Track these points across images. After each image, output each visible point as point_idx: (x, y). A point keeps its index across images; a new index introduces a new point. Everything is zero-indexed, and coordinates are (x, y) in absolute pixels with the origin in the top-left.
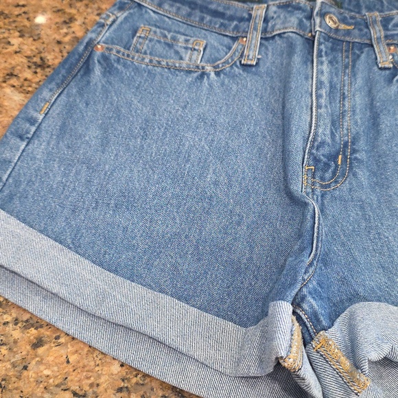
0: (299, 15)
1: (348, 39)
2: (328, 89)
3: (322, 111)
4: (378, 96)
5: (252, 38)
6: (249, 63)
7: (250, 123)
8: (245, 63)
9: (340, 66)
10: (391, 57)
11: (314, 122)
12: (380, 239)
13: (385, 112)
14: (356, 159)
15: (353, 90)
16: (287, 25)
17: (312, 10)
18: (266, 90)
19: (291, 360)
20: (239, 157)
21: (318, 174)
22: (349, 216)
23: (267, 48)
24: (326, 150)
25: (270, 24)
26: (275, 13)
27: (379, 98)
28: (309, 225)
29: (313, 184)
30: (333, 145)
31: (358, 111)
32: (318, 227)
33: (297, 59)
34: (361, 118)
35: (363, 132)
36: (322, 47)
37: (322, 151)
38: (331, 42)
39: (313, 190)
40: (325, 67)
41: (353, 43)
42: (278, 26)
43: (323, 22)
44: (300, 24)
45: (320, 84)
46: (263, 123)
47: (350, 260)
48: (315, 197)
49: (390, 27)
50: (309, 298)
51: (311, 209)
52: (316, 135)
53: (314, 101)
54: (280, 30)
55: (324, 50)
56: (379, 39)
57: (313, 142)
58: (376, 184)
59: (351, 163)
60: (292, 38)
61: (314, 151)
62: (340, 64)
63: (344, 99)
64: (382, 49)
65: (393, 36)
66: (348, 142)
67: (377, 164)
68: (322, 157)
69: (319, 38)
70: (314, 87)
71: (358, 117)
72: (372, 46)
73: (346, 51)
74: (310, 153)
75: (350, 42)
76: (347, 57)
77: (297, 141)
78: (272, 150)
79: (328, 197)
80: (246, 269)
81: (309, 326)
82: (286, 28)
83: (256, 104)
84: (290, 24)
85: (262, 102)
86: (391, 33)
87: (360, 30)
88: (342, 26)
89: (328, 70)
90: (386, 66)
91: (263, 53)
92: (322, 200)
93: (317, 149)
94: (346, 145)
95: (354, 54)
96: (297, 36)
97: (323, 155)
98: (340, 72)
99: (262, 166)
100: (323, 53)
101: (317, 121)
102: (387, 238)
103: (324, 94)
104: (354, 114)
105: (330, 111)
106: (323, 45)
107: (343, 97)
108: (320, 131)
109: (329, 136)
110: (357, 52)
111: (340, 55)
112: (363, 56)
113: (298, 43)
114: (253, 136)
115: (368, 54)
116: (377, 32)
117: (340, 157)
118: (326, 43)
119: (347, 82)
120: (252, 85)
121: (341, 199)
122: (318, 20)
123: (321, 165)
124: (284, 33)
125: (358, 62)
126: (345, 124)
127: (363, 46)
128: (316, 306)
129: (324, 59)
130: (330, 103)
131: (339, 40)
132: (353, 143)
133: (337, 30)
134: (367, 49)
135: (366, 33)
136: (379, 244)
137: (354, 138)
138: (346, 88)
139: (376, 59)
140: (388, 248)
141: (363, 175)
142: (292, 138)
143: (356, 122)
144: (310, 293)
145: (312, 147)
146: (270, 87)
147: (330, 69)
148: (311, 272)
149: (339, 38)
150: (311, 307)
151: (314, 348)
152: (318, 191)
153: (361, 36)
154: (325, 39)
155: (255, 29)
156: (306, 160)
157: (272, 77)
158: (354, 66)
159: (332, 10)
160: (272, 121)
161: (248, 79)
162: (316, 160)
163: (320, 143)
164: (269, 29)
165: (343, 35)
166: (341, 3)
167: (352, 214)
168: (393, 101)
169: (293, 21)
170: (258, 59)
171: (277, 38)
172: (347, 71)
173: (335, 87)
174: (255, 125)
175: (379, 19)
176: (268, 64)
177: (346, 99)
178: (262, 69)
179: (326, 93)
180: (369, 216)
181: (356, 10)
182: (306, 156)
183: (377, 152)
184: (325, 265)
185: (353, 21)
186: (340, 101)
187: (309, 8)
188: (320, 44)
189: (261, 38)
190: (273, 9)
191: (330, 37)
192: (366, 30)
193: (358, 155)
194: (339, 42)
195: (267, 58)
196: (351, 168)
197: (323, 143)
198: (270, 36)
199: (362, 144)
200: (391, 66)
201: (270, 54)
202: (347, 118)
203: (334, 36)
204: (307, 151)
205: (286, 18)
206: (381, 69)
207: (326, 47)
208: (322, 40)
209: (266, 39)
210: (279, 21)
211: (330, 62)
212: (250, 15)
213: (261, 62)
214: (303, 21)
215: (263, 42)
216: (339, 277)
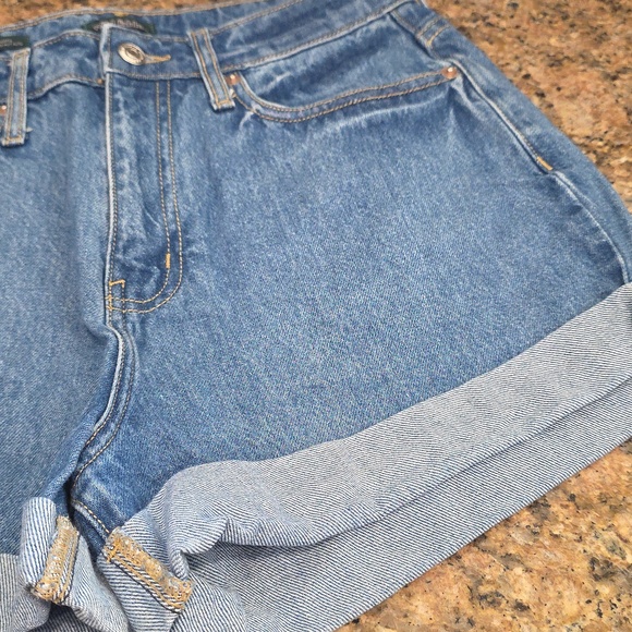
0: (77, 54)
1: (162, 76)
2: (134, 159)
3: (125, 192)
4: (215, 154)
5: (14, 103)
6: (14, 141)
7: (22, 234)
8: (7, 143)
9: (151, 120)
10: (232, 91)
11: (112, 212)
12: (236, 365)
13: (228, 175)
14: (192, 254)
15: (177, 151)
16: (60, 73)
17: (97, 43)
18: (43, 177)
19: (46, 586)
20: (8, 291)
21: (132, 290)
22: (188, 342)
23: (39, 114)
24: (140, 250)
25: (37, 77)
26: (42, 58)
27: (218, 156)
28: (106, 370)
29: (124, 306)
30: (150, 241)
31: (188, 181)
32: (123, 370)
33: (79, 121)
34: (194, 192)
35: (200, 211)
36: (119, 96)
37: (132, 253)
38: (134, 86)
39: (125, 317)
40: (125, 126)
41: (171, 81)
42: (48, 78)
43: (116, 58)
44: (82, 67)
45: (119, 153)
46: (42, 229)
47: (185, 408)
48: (129, 326)
49: (227, 46)
50: (96, 483)
51: (111, 345)
52: (118, 230)
53: (111, 180)
54: (51, 82)
55: (122, 99)
56: (209, 68)
57: (116, 242)
58: (228, 285)
59: (184, 263)
60: (70, 91)
61: (120, 256)
62: (152, 116)
63: (164, 167)
64: (215, 81)
65: (232, 59)
66: (177, 231)
67: (226, 255)
68: (134, 263)
69: (111, 83)
70: (109, 158)
71: (188, 191)
72: (201, 80)
73: (161, 95)
74: (114, 260)
75: (165, 81)
76: (165, 104)
77: (88, 246)
78: (63, 268)
79: (152, 321)
80: (31, 463)
81: (96, 525)
82: (60, 78)
83: (28, 204)
84: (64, 71)
85: (39, 198)
86: (229, 55)
87: (181, 59)
88: (152, 59)
89: (130, 129)
90: (225, 106)
91: (34, 123)
92: (143, 328)
93: (124, 252)
94: (174, 236)
95: (174, 97)
96: (79, 87)
97: (136, 259)
98: (153, 129)
99: (48, 297)
100: (121, 105)
101: (116, 209)
102: (248, 361)
103: (127, 166)
104: (182, 189)
105: (139, 190)
106: (119, 93)
107: (163, 164)
108: (124, 222)
109: (142, 229)
110: (179, 93)
111: (151, 102)
112: (187, 98)
113: (79, 97)
114: (28, 253)
115: (195, 93)
116: (206, 58)
117: (168, 256)
118: (125, 88)
119: (166, 142)
120: (20, 176)
121: (172, 319)
122: (106, 56)
123: (135, 275)
124: (58, 86)
125: (181, 108)
126: (170, 205)
127: (188, 83)
128: (105, 492)
129: (122, 113)
130: (140, 178)
131: (147, 81)
132: (185, 232)
133: (142, 66)
134: (192, 86)
135: (190, 62)
136: (236, 373)
137: (185, 224)
138: (166, 151)
139: (209, 97)
140: (249, 377)
141: (204, 276)
142: (81, 243)
143: (187, 200)
144: (98, 475)
145: (115, 250)
146: (51, 172)
147: (134, 127)
148: (103, 441)
149: (148, 78)
150: (98, 495)
151: (106, 558)
152: (134, 315)
153: (182, 69)
154: (121, 83)
155: (17, 89)
156: (107, 272)
157: (53, 157)
158: (174, 116)
159: (131, 37)
160: (58, 223)
161: (14, 167)
162: (127, 270)
163: (128, 241)
164: (37, 85)
165: (154, 72)
166: (154, 25)
167: (193, 339)
168: (241, 156)
169: (69, 64)
170: (28, 134)
171: (51, 95)
172: (165, 125)
173: (147, 153)
174: (31, 234)
175: (208, 37)
176: (44, 138)
177: (168, 168)
178: (35, 147)
179: (130, 164)
180: (219, 335)
181: (178, 32)
182: (108, 266)
183: (225, 237)
184: (136, 426)
185: (168, 48)
186: (158, 174)
187: (92, 42)
188: (113, 91)
189: (28, 101)
190: (39, 52)
191: (130, 79)
192: (188, 58)
193: (194, 249)
194: (149, 84)
195: (42, 129)
196: (186, 269)
197: (132, 242)
198: (41, 94)
199: (198, 230)
200: (233, 104)
201: (44, 122)
202: (171, 196)
203: (138, 76)
204: (108, 258)
205: (57, 62)
206: (218, 112)
207: (125, 95)
208: (117, 85)
209: (37, 100)
210: (48, 70)
211: (135, 117)
212: (8, 69)
213: (33, 137)
214: (85, 62)
215: (32, 105)
216: (159, 439)
